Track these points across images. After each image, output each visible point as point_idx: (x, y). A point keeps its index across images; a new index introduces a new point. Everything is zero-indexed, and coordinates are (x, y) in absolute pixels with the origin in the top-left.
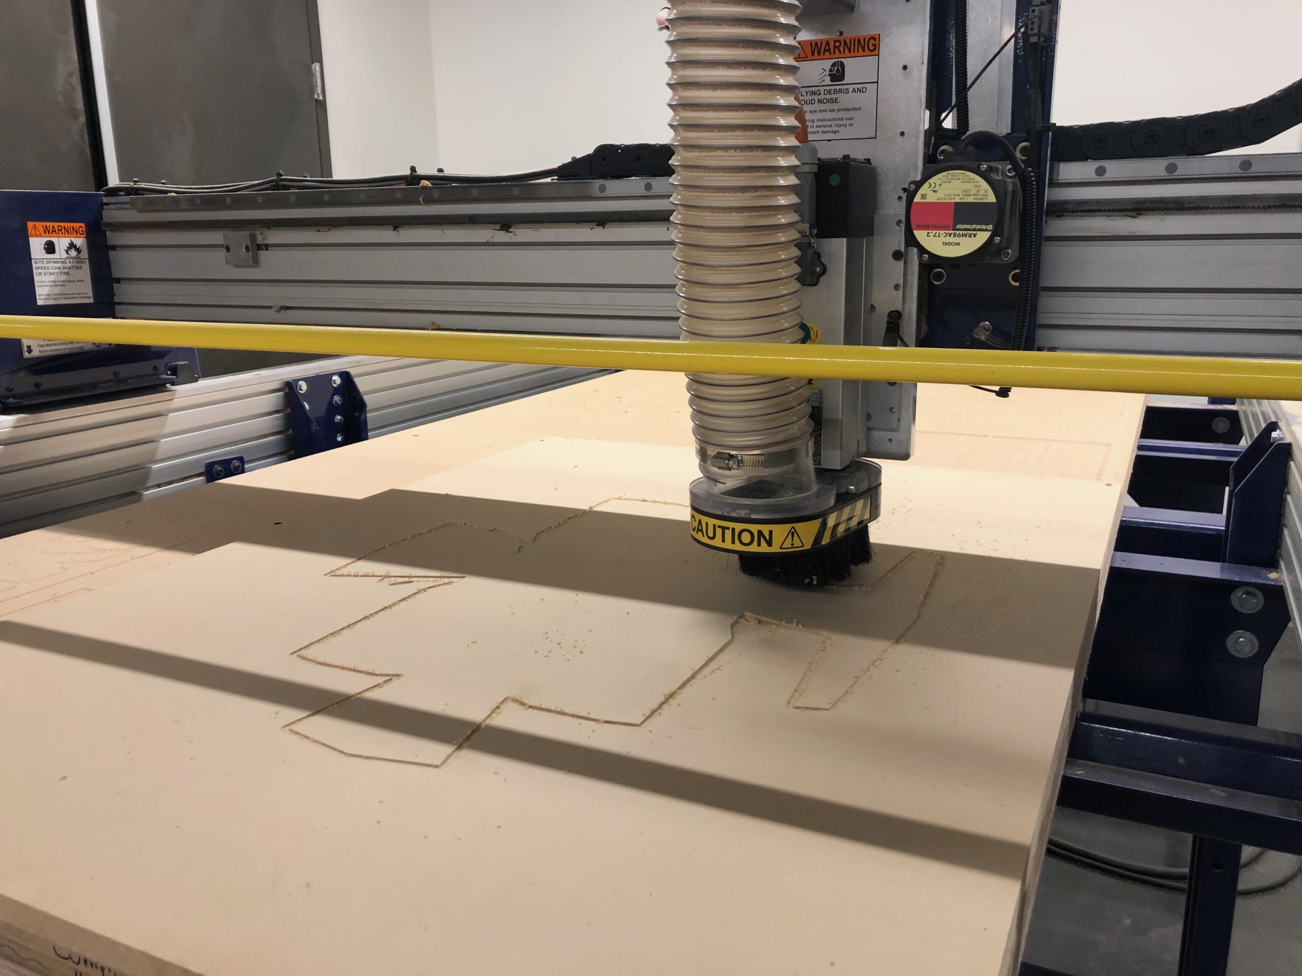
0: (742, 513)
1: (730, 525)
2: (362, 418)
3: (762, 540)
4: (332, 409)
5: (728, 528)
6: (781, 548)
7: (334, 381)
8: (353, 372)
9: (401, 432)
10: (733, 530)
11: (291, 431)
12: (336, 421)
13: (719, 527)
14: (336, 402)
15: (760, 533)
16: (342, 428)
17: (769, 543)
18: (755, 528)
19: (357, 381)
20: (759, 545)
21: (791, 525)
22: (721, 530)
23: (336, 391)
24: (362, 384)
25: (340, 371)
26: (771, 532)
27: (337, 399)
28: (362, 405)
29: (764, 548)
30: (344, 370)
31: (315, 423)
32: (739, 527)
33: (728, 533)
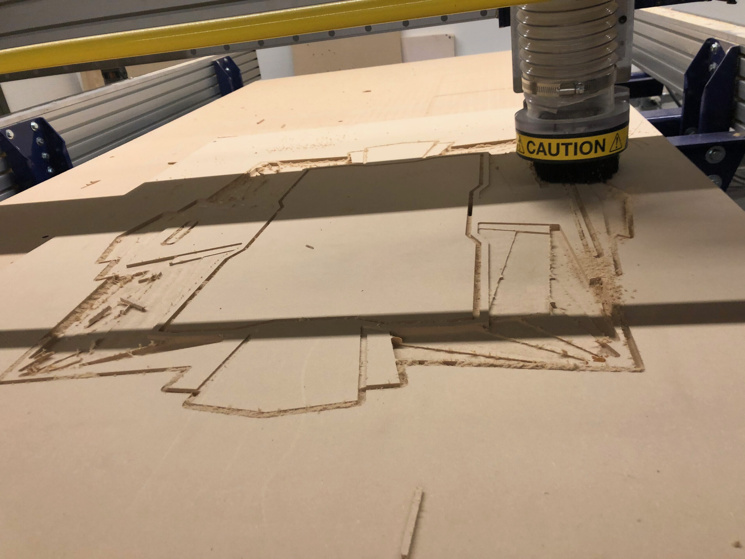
0: (582, 130)
1: (573, 140)
2: (64, 151)
3: (598, 147)
4: (37, 150)
5: (571, 144)
6: (610, 152)
7: (34, 127)
8: (46, 117)
9: (99, 156)
10: (576, 144)
11: (11, 170)
12: (43, 158)
13: (563, 144)
14: (39, 142)
15: (597, 142)
16: (51, 162)
17: (603, 149)
18: (592, 139)
19: (52, 124)
20: (596, 151)
21: (616, 133)
22: (564, 147)
23: (37, 133)
24: (56, 126)
25: (34, 118)
26: (604, 140)
27: (39, 140)
28: (60, 142)
29: (600, 154)
30: (38, 117)
31: (30, 161)
32: (580, 141)
33: (571, 148)
